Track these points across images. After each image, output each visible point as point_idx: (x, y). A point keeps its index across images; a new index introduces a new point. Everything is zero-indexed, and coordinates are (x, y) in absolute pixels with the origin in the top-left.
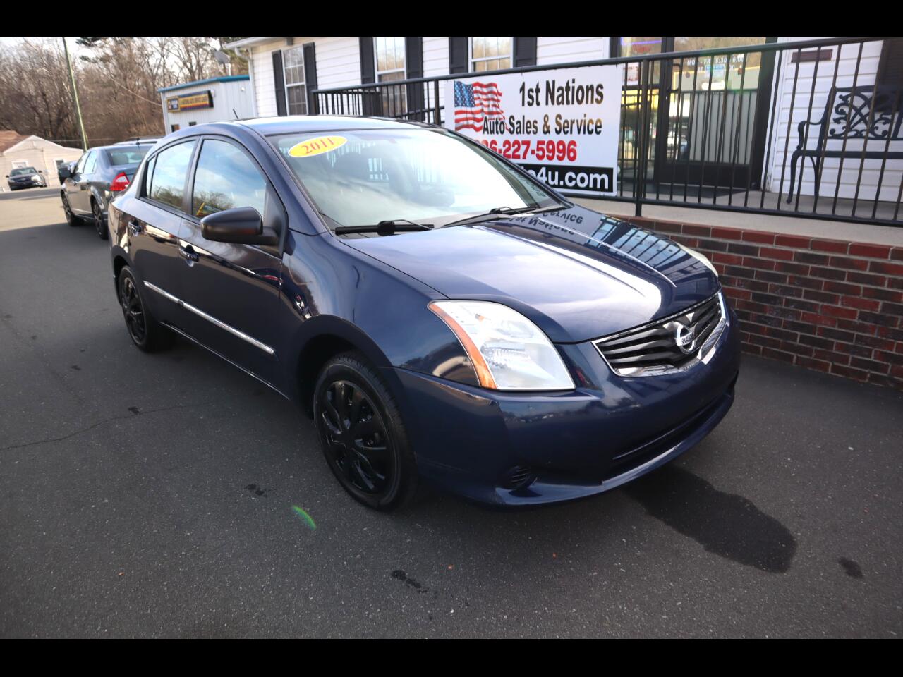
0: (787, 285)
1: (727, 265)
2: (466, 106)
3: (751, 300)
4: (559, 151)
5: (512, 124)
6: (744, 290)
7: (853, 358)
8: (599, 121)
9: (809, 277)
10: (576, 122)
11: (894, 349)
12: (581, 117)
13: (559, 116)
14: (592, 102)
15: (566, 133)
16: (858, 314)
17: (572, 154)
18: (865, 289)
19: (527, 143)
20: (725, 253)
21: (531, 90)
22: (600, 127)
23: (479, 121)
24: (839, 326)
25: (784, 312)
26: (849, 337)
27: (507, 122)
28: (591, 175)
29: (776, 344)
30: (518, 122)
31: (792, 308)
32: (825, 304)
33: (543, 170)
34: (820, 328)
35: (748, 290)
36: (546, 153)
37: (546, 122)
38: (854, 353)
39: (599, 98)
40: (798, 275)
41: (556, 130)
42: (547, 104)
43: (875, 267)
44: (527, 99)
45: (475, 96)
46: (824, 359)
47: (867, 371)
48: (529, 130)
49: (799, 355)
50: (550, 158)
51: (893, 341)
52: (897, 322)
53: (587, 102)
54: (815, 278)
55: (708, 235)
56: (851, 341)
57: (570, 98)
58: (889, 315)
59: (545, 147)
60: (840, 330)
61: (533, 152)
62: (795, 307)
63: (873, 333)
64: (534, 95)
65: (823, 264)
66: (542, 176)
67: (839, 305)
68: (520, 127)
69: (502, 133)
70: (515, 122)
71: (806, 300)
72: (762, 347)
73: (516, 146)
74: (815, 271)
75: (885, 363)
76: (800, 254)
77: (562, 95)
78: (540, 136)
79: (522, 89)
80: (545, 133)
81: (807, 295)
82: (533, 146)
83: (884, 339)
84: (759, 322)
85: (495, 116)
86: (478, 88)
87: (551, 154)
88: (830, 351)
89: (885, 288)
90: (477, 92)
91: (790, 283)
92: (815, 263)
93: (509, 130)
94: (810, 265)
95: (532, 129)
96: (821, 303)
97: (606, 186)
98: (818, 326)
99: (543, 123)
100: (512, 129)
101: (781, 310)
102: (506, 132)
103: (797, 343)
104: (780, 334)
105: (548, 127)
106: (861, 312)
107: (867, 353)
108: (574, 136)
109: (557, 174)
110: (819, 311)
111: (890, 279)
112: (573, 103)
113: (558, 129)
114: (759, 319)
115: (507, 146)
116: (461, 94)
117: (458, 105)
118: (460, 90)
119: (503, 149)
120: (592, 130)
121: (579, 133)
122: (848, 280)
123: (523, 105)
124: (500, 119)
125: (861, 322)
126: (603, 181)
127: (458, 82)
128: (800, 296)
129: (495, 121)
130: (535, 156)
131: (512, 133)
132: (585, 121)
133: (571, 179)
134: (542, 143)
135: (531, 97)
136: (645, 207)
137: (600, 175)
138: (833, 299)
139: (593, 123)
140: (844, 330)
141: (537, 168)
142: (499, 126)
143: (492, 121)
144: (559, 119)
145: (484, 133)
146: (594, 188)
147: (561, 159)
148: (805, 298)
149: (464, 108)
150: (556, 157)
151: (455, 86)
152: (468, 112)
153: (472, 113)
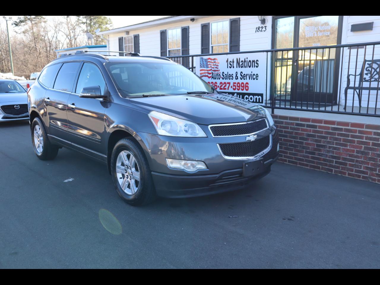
0: (329, 140)
1: (306, 133)
2: (205, 67)
3: (316, 147)
4: (242, 87)
5: (223, 75)
6: (313, 143)
7: (355, 169)
8: (257, 74)
9: (336, 137)
10: (248, 75)
11: (370, 165)
12: (250, 73)
13: (242, 72)
14: (254, 67)
15: (244, 79)
16: (355, 151)
17: (247, 88)
18: (357, 141)
19: (229, 83)
20: (305, 128)
21: (231, 62)
22: (258, 77)
23: (210, 74)
24: (349, 156)
25: (328, 152)
26: (352, 161)
27: (221, 74)
28: (255, 96)
29: (326, 165)
30: (226, 75)
31: (331, 149)
32: (343, 147)
33: (236, 94)
34: (342, 157)
35: (314, 143)
36: (237, 87)
37: (236, 75)
38: (355, 167)
39: (257, 65)
40: (332, 136)
41: (240, 78)
42: (237, 67)
43: (360, 132)
44: (229, 65)
45: (209, 63)
46: (345, 170)
47: (361, 174)
48: (230, 78)
49: (335, 169)
50: (238, 90)
51: (369, 161)
52: (369, 154)
53: (252, 67)
54: (339, 137)
55: (298, 121)
56: (354, 162)
57: (246, 65)
58: (366, 151)
59: (236, 85)
60: (349, 158)
61: (231, 87)
62: (332, 149)
63: (361, 159)
64: (232, 63)
65: (341, 131)
66: (235, 96)
67: (348, 148)
68: (226, 77)
69: (219, 79)
70: (224, 75)
71: (336, 146)
72: (321, 166)
73: (225, 84)
74: (339, 135)
75: (367, 171)
76: (333, 127)
77: (243, 64)
78: (234, 80)
79: (227, 61)
80: (236, 79)
81: (337, 144)
82: (232, 84)
83: (366, 161)
84: (319, 156)
85: (217, 72)
86: (210, 60)
87: (238, 88)
88: (346, 167)
89: (364, 140)
90: (209, 62)
91: (330, 139)
92: (339, 131)
93: (222, 78)
94: (337, 132)
95: (231, 77)
96: (342, 147)
97: (261, 101)
98: (341, 156)
99: (235, 75)
100: (223, 78)
101: (327, 150)
102: (221, 79)
103: (334, 164)
104: (327, 161)
105: (237, 77)
106: (356, 150)
107: (360, 167)
108: (248, 81)
109: (241, 96)
110: (341, 150)
111: (365, 136)
112: (247, 67)
113: (241, 78)
114: (319, 155)
115: (221, 84)
116: (203, 63)
117: (201, 67)
118: (202, 61)
119: (220, 86)
120: (255, 78)
121: (249, 79)
122: (351, 137)
123: (228, 68)
124: (218, 73)
125: (357, 154)
126: (259, 99)
127: (201, 58)
128: (333, 145)
129: (216, 74)
130: (232, 89)
131: (223, 79)
132: (252, 74)
133: (247, 98)
134: (235, 83)
135: (230, 64)
136: (275, 110)
137: (258, 96)
138: (346, 146)
139: (255, 75)
140: (351, 158)
141: (233, 94)
142: (218, 76)
143: (215, 74)
144: (241, 74)
145: (212, 79)
146: (256, 102)
147: (242, 90)
148: (336, 145)
149: (204, 69)
150: (240, 89)
151: (200, 59)
152: (205, 70)
153: (207, 70)
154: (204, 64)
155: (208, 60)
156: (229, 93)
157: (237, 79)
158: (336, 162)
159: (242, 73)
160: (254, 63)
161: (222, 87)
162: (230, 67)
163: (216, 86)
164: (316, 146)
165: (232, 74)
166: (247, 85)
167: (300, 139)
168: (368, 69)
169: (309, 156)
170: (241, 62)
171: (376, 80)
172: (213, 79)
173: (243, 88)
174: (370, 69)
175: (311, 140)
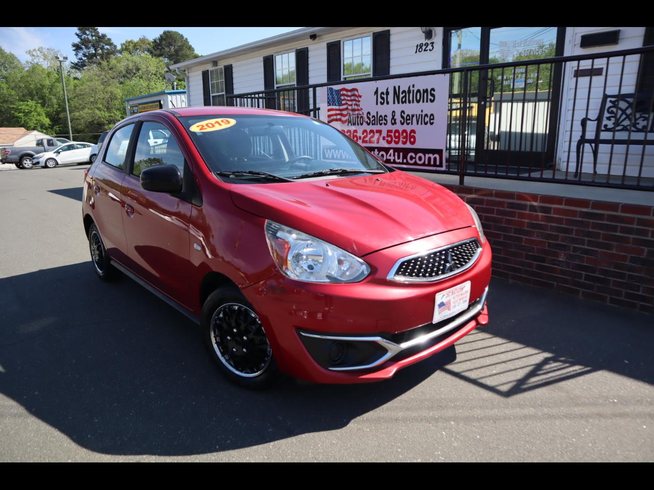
0: (573, 236)
1: (528, 221)
2: (335, 105)
3: (546, 248)
4: (403, 137)
5: (369, 118)
6: (541, 240)
7: (626, 292)
8: (432, 115)
9: (591, 230)
10: (415, 116)
12: (418, 113)
13: (403, 112)
14: (427, 102)
15: (408, 124)
16: (628, 258)
17: (412, 140)
18: (634, 239)
20: (527, 212)
21: (382, 93)
22: (433, 119)
23: (344, 116)
24: (615, 268)
25: (572, 257)
26: (621, 276)
27: (365, 116)
28: (427, 155)
29: (566, 281)
30: (373, 116)
31: (578, 253)
32: (603, 250)
33: (391, 151)
34: (600, 269)
35: (545, 240)
36: (394, 139)
37: (393, 116)
38: (627, 288)
39: (432, 98)
40: (582, 229)
41: (401, 121)
42: (394, 103)
44: (380, 100)
45: (342, 98)
46: (604, 292)
47: (637, 302)
49: (584, 290)
50: (397, 143)
53: (423, 102)
54: (595, 231)
55: (513, 199)
56: (624, 279)
57: (411, 99)
58: (652, 259)
59: (392, 134)
61: (384, 138)
62: (581, 253)
63: (641, 273)
64: (385, 96)
65: (600, 220)
66: (390, 156)
67: (614, 252)
68: (374, 120)
69: (362, 124)
70: (371, 117)
71: (588, 248)
72: (555, 284)
73: (372, 134)
74: (595, 226)
75: (651, 296)
76: (583, 212)
77: (405, 96)
78: (389, 126)
79: (376, 92)
80: (392, 124)
81: (590, 243)
82: (384, 134)
83: (650, 277)
84: (553, 264)
85: (357, 112)
86: (344, 92)
87: (397, 140)
88: (607, 286)
89: (649, 238)
90: (344, 95)
91: (576, 235)
92: (595, 219)
93: (367, 122)
94: (591, 221)
95: (384, 121)
96: (600, 250)
97: (438, 163)
98: (599, 267)
99: (391, 117)
100: (369, 122)
101: (570, 255)
102: (365, 124)
103: (583, 280)
104: (569, 274)
105: (395, 120)
106: (631, 257)
107: (636, 288)
108: (414, 126)
109: (401, 154)
110: (599, 256)
111: (652, 231)
112: (413, 102)
113: (403, 121)
114: (553, 262)
116: (332, 97)
117: (330, 105)
118: (332, 94)
119: (362, 136)
120: (427, 122)
121: (418, 124)
122: (621, 232)
123: (377, 104)
124: (360, 114)
125: (631, 264)
126: (435, 159)
127: (330, 88)
128: (583, 244)
129: (356, 115)
130: (385, 141)
131: (368, 124)
132: (422, 115)
133: (412, 158)
134: (391, 131)
135: (382, 98)
136: (467, 179)
137: (433, 155)
138: (609, 247)
139: (428, 117)
140: (618, 271)
141: (387, 150)
142: (359, 119)
143: (354, 116)
144: (402, 114)
145: (348, 125)
146: (429, 165)
147: (404, 143)
148: (588, 246)
149: (334, 107)
150: (401, 142)
151: (328, 91)
152: (336, 110)
153: (340, 110)
155: (341, 93)
156: (380, 149)
157: (394, 123)
158: (587, 277)
159: (404, 114)
160: (425, 94)
161: (367, 139)
162: (382, 104)
163: (356, 136)
164: (548, 246)
165: (386, 116)
166: (412, 134)
167: (515, 233)
168: (610, 110)
170: (402, 94)
171: (625, 129)
173: (405, 140)
174: (614, 110)
175: (537, 234)
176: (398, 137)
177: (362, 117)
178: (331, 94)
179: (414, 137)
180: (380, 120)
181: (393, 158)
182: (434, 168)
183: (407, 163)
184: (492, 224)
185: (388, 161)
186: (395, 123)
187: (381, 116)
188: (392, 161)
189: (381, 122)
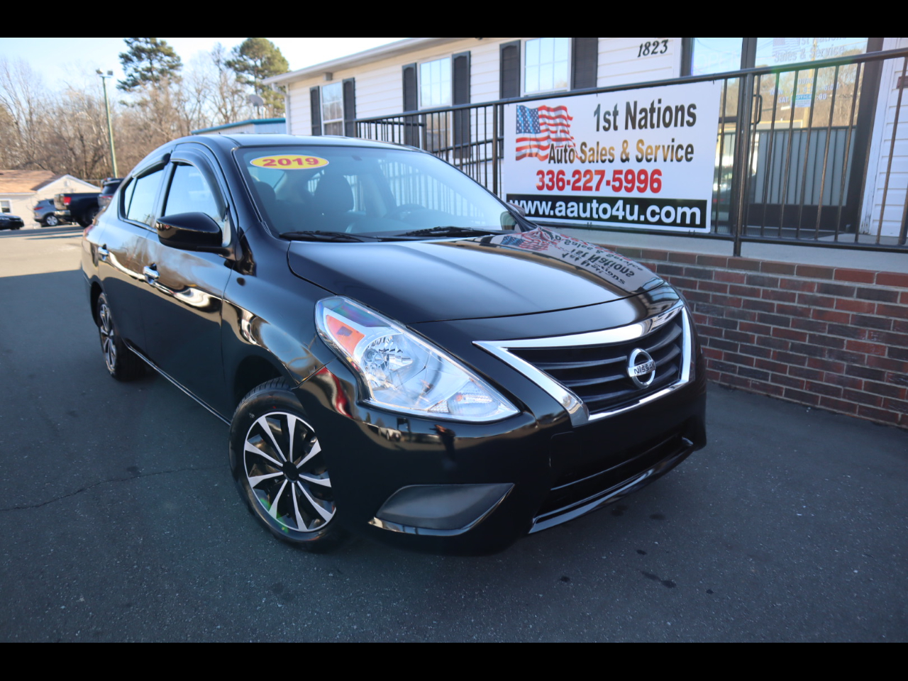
4: (640, 182)
5: (583, 151)
10: (660, 148)
14: (682, 125)
15: (649, 161)
17: (655, 185)
19: (602, 173)
20: (853, 299)
21: (607, 113)
22: (692, 153)
27: (578, 149)
28: (678, 208)
30: (591, 149)
33: (620, 203)
36: (624, 184)
37: (624, 149)
41: (637, 157)
44: (602, 123)
50: (629, 190)
53: (676, 125)
57: (655, 121)
59: (622, 177)
61: (608, 183)
64: (611, 118)
66: (618, 210)
68: (593, 155)
69: (571, 162)
70: (587, 150)
73: (588, 177)
77: (644, 118)
78: (618, 165)
79: (597, 112)
82: (609, 176)
87: (630, 186)
93: (581, 158)
95: (608, 157)
97: (698, 221)
99: (621, 150)
100: (583, 158)
102: (577, 161)
105: (627, 155)
108: (659, 165)
109: (636, 207)
113: (640, 157)
115: (577, 176)
119: (572, 180)
120: (682, 157)
123: (598, 130)
124: (569, 146)
126: (693, 215)
129: (563, 149)
130: (610, 187)
131: (583, 162)
132: (673, 146)
133: (653, 214)
134: (620, 172)
135: (607, 121)
136: (745, 246)
137: (691, 208)
139: (682, 149)
141: (612, 201)
142: (567, 154)
143: (560, 149)
144: (640, 145)
145: (549, 162)
146: (683, 224)
147: (641, 190)
150: (635, 188)
151: (517, 111)
152: (531, 139)
153: (536, 140)
154: (527, 122)
156: (601, 200)
157: (625, 160)
159: (643, 144)
160: (680, 113)
161: (581, 184)
163: (562, 180)
165: (612, 148)
166: (656, 176)
167: (830, 332)
169: (861, 381)
172: (552, 161)
173: (642, 186)
175: (870, 334)
176: (632, 181)
177: (572, 150)
178: (522, 116)
179: (659, 181)
180: (602, 155)
181: (623, 214)
182: (692, 230)
183: (646, 222)
184: (791, 317)
185: (614, 219)
186: (627, 159)
187: (604, 149)
188: (620, 218)
189: (603, 158)
